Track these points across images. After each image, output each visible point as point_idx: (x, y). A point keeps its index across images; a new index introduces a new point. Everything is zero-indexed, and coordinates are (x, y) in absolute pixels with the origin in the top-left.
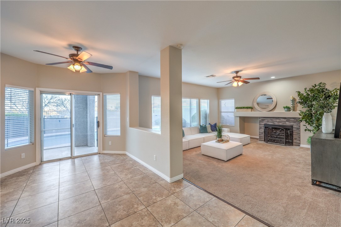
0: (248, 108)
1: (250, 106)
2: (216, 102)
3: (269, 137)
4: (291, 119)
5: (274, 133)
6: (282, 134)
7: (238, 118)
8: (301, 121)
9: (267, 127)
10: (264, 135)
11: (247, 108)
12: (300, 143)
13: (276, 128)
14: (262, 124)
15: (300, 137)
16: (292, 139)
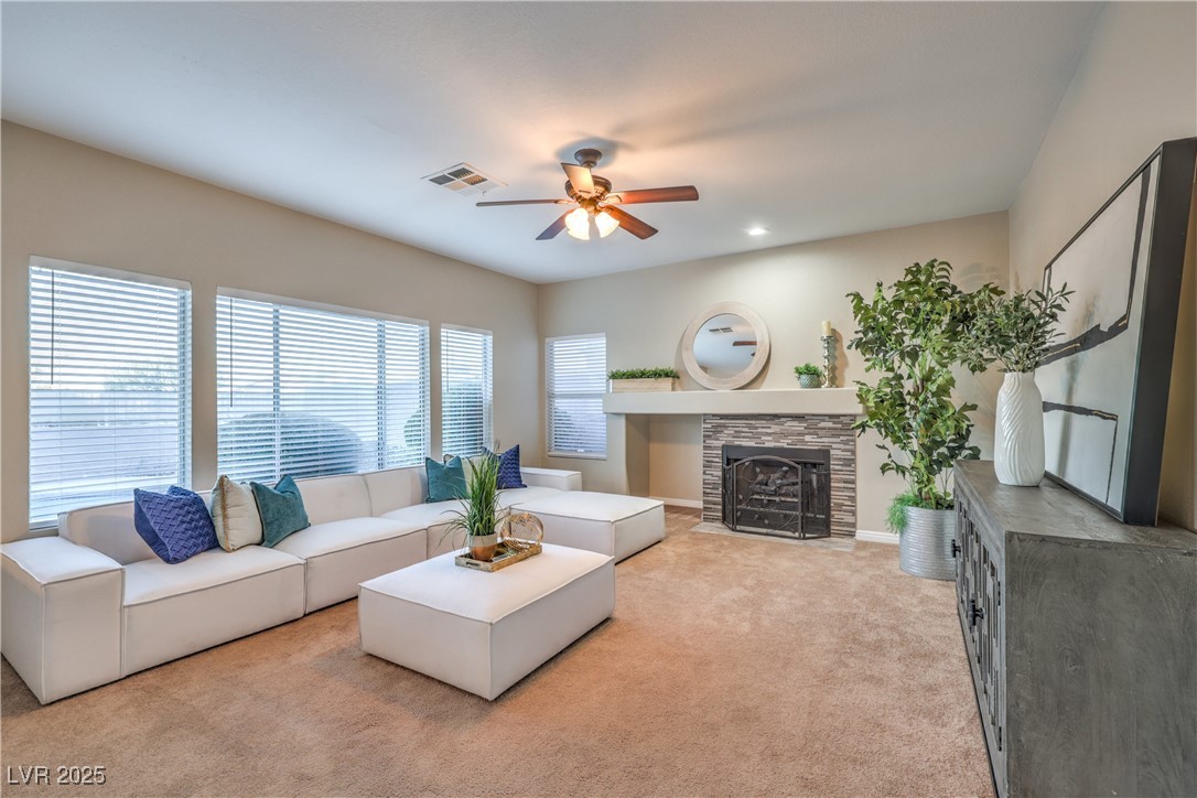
0: (660, 376)
1: (668, 364)
2: (529, 349)
3: (740, 502)
4: (824, 421)
5: (761, 483)
6: (791, 489)
7: (622, 422)
8: (864, 430)
9: (736, 460)
10: (724, 496)
11: (657, 375)
12: (854, 525)
13: (767, 462)
14: (716, 448)
15: (853, 499)
16: (827, 510)
